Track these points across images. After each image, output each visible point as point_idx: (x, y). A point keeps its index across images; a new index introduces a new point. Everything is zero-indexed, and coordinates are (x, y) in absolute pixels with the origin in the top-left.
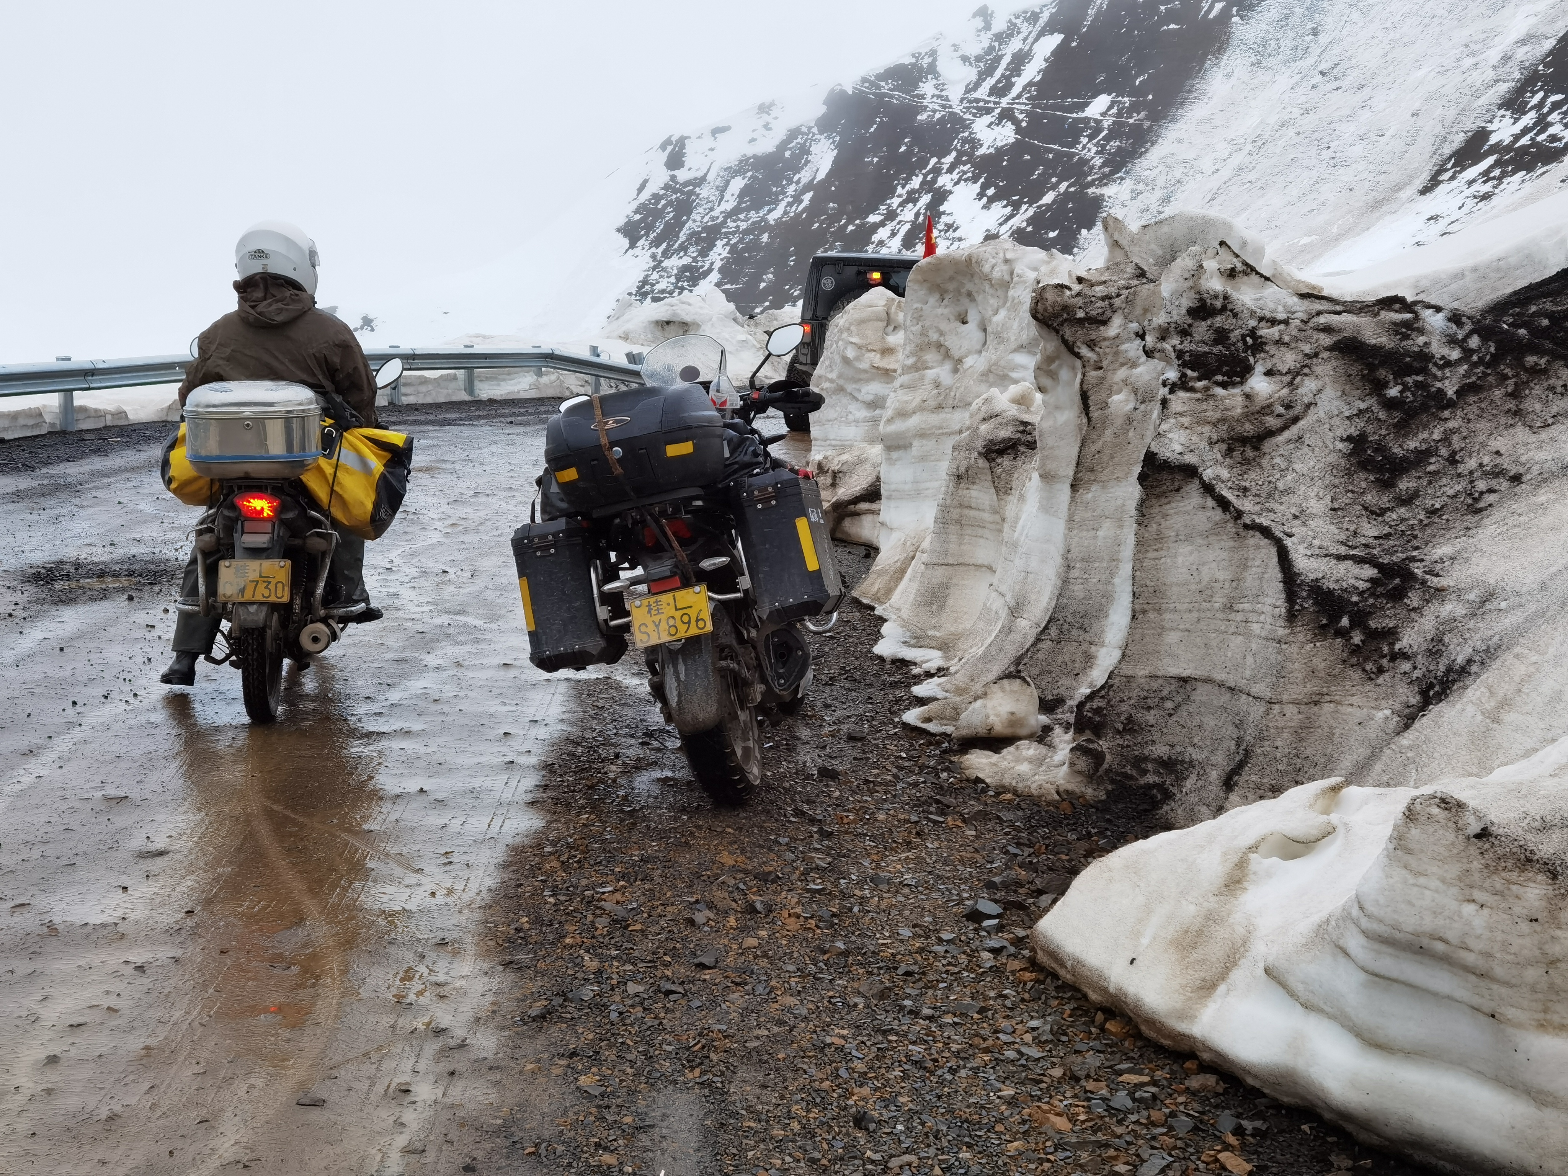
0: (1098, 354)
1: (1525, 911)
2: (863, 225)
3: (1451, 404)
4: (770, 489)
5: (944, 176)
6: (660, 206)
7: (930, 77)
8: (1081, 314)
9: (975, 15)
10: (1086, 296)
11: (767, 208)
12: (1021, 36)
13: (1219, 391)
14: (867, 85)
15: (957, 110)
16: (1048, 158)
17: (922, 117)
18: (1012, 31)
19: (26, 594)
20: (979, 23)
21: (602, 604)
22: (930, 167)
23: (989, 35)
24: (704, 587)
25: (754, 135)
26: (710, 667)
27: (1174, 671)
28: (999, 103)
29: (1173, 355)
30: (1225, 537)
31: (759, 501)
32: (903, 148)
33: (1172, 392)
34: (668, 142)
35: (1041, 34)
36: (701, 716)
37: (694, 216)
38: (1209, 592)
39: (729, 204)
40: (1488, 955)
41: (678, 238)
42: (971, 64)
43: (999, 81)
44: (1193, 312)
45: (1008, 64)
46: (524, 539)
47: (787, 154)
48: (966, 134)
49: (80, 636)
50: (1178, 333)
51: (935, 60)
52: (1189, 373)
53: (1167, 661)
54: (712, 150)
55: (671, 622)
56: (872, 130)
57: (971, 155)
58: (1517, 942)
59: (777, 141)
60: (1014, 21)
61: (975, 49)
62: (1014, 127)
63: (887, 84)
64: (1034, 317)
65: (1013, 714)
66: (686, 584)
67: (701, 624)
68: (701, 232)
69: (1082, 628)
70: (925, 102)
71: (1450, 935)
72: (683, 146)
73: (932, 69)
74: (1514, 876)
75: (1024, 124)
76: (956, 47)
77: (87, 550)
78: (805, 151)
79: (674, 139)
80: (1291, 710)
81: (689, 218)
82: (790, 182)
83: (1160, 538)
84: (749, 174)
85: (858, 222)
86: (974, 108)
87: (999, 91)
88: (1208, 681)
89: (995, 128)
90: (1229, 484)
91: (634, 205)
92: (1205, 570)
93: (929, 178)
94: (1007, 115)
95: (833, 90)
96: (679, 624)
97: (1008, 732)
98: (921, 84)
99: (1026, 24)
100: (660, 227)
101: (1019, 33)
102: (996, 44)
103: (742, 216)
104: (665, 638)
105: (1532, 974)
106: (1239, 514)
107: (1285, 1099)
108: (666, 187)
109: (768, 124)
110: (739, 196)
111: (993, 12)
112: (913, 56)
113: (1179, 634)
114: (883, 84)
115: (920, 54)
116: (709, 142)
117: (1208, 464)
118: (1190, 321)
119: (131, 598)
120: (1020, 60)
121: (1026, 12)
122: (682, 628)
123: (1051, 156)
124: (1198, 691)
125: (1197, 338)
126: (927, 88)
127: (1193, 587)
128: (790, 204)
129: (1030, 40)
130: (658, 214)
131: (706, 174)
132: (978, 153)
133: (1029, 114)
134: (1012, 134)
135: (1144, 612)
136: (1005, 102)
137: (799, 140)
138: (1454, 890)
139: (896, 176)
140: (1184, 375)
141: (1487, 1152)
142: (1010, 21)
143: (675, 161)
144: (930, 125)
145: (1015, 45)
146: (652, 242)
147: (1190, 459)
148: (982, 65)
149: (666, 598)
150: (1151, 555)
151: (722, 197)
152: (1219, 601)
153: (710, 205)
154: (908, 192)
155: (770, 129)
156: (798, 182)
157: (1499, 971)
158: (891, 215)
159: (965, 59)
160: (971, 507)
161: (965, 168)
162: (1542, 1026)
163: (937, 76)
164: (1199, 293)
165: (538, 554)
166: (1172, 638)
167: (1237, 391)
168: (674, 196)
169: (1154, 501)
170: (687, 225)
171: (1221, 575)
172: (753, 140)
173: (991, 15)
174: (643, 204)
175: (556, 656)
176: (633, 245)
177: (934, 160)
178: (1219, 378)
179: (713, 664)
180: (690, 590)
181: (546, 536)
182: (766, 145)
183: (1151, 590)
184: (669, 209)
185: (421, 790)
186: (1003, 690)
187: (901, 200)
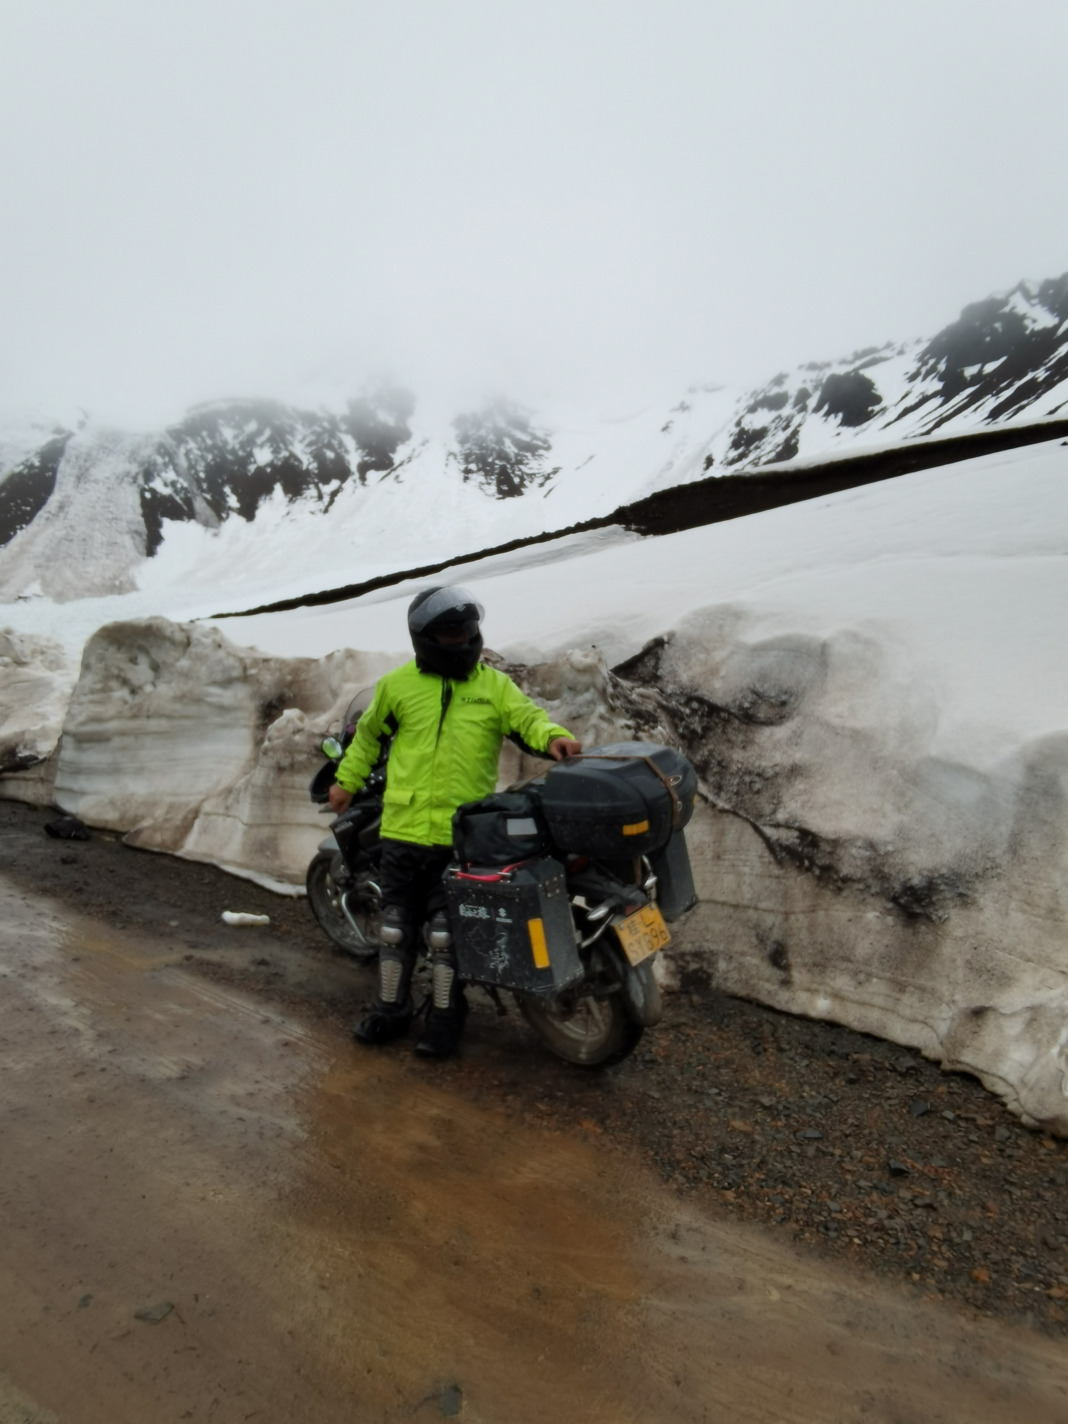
3: (703, 737)
55: (647, 938)
80: (801, 917)
92: (695, 836)
96: (651, 938)
104: (648, 953)
106: (714, 804)
149: (637, 918)
152: (709, 854)
165: (549, 895)
180: (648, 908)
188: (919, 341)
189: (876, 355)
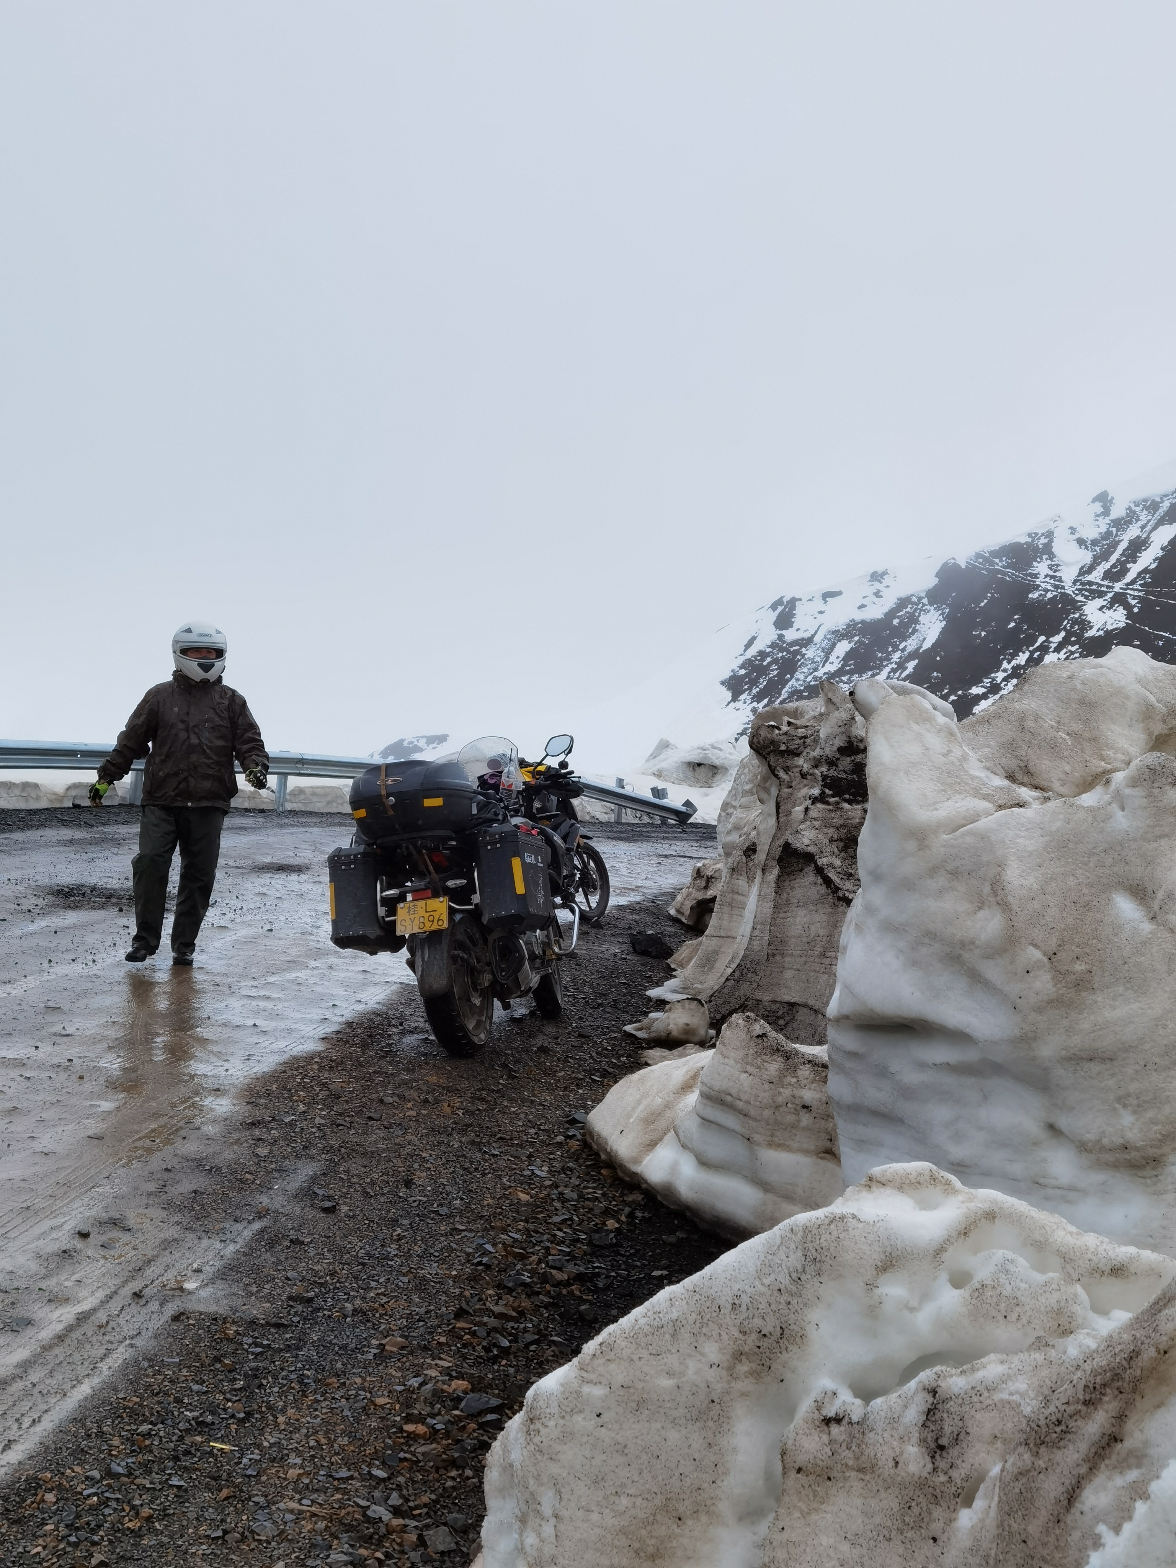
0: (790, 776)
1: (768, 1077)
2: (965, 696)
4: (497, 836)
5: (1051, 654)
6: (765, 663)
7: (1045, 557)
8: (783, 748)
9: (1095, 500)
10: (790, 735)
11: (870, 673)
12: (1140, 524)
13: (846, 806)
14: (981, 560)
15: (1069, 592)
16: (1158, 645)
17: (1034, 595)
18: (1130, 518)
19: (46, 900)
20: (1098, 508)
21: (382, 906)
22: (1036, 646)
23: (1107, 520)
24: (446, 898)
25: (865, 602)
26: (445, 954)
27: (787, 998)
28: (1112, 587)
29: (820, 779)
30: (827, 906)
31: (489, 844)
32: (1012, 625)
33: (813, 803)
34: (779, 602)
35: (1160, 522)
36: (435, 986)
37: (799, 675)
38: (813, 944)
39: (833, 666)
40: (748, 1102)
41: (780, 695)
42: (1087, 548)
43: (1113, 566)
44: (841, 750)
45: (1124, 550)
46: (334, 856)
47: (896, 622)
48: (1077, 615)
49: (74, 927)
50: (827, 763)
51: (1051, 541)
52: (827, 791)
53: (784, 991)
54: (821, 612)
55: (422, 920)
56: (982, 604)
57: (1080, 636)
58: (762, 1094)
59: (886, 609)
60: (1134, 508)
61: (1091, 533)
62: (1125, 612)
63: (1001, 561)
64: (751, 747)
65: (687, 1025)
66: (436, 895)
67: (440, 923)
68: (803, 691)
69: (755, 972)
70: (1038, 582)
71: (733, 1092)
72: (793, 607)
73: (1048, 550)
74: (767, 1058)
75: (1136, 610)
76: (1073, 530)
77: (105, 880)
78: (913, 620)
79: (785, 600)
81: (792, 677)
82: (896, 649)
83: (788, 903)
84: (856, 638)
85: (960, 692)
86: (1086, 590)
87: (1113, 575)
88: (805, 1005)
89: (1107, 611)
90: (839, 870)
91: (741, 661)
92: (813, 927)
93: (1036, 655)
94: (1119, 599)
95: (945, 565)
96: (426, 921)
97: (683, 1037)
98: (1035, 564)
99: (1145, 512)
100: (763, 683)
101: (1138, 520)
102: (1114, 530)
103: (845, 679)
104: (416, 930)
105: (767, 1113)
106: (837, 889)
107: (672, 1207)
108: (773, 645)
109: (879, 591)
110: (843, 659)
111: (1113, 498)
112: (1030, 535)
113: (793, 972)
114: (997, 561)
115: (1036, 534)
116: (819, 604)
117: (825, 854)
118: (838, 756)
119: (121, 910)
120: (1137, 547)
121: (1145, 500)
122: (428, 924)
123: (1161, 643)
124: (799, 1014)
125: (841, 768)
126: (1041, 568)
127: (805, 939)
128: (894, 671)
129: (1148, 528)
130: (762, 671)
131: (813, 636)
132: (1086, 635)
133: (1141, 600)
134: (1123, 619)
135: (774, 955)
136: (1118, 587)
137: (908, 609)
138: (739, 1066)
139: (1002, 651)
140: (823, 793)
141: (744, 1224)
142: (1129, 508)
143: (784, 621)
144: (1040, 604)
145: (1133, 532)
146: (755, 696)
147: (812, 849)
148: (1098, 549)
149: (421, 903)
150: (781, 915)
151: (827, 659)
152: (818, 949)
153: (813, 665)
154: (1013, 668)
155: (881, 597)
156: (903, 650)
157: (752, 1112)
158: (995, 689)
159: (1081, 542)
160: (738, 893)
161: (1073, 649)
162: (771, 1145)
163: (1052, 556)
164: (849, 737)
165: (343, 867)
166: (789, 974)
167: (859, 807)
168: (780, 655)
169: (786, 877)
170: (790, 683)
171: (822, 932)
172: (862, 606)
173: (1111, 501)
174: (749, 660)
175: (347, 938)
176: (735, 699)
177: (1042, 638)
178: (847, 796)
179: (448, 952)
180: (437, 900)
181: (349, 856)
182: (876, 612)
183: (779, 940)
184: (774, 667)
185: (255, 1025)
186: (683, 1007)
187: (1006, 674)
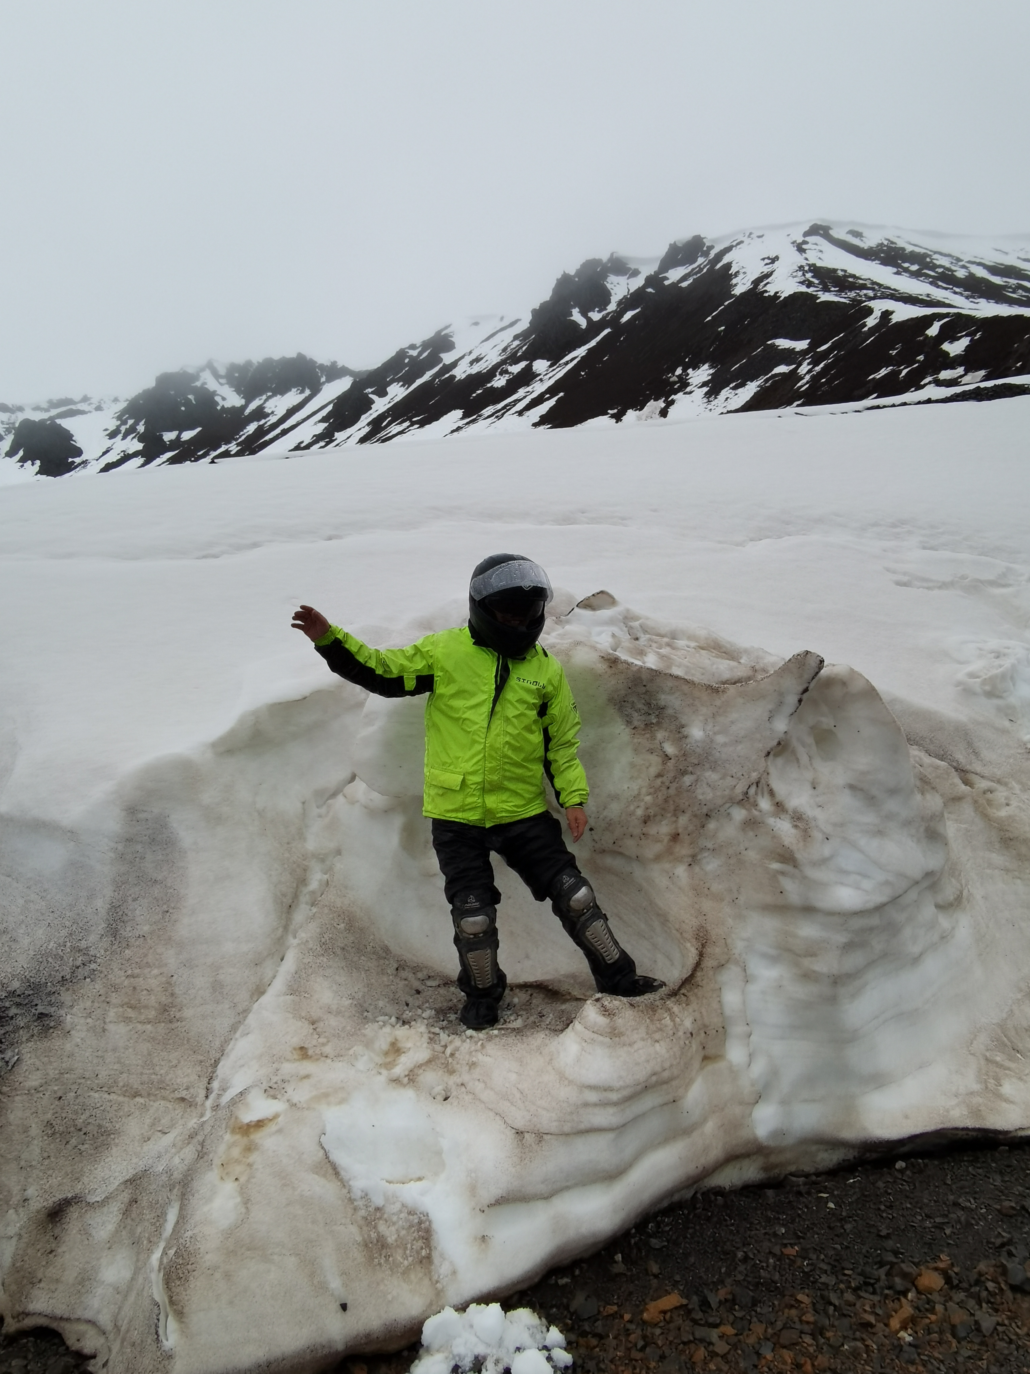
188: (116, 400)
189: (73, 407)
